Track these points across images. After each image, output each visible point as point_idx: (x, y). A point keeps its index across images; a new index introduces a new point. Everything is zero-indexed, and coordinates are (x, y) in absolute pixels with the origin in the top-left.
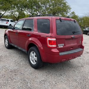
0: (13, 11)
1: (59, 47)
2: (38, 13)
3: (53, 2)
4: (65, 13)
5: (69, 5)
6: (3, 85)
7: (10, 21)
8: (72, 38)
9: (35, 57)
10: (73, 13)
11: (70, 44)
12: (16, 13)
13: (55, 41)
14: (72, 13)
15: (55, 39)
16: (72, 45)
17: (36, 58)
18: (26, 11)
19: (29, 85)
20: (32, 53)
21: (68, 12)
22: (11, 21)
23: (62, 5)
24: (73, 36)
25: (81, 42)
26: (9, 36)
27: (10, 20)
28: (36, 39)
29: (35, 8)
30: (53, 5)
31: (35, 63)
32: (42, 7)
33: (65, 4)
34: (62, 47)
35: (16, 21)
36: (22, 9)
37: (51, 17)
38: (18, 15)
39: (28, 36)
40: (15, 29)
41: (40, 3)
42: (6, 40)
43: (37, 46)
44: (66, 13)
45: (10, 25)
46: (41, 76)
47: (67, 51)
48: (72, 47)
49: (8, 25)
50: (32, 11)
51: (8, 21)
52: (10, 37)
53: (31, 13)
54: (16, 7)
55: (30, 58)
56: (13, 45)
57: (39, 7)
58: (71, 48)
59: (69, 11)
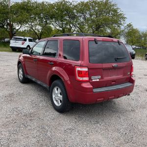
0: (33, 24)
1: (93, 80)
2: (71, 28)
3: (97, 8)
4: (116, 26)
5: (122, 13)
6: (13, 133)
7: (28, 40)
8: (114, 68)
9: (59, 95)
10: (129, 25)
11: (110, 76)
12: (37, 27)
13: (86, 71)
14: (127, 25)
15: (86, 69)
16: (114, 77)
17: (62, 96)
18: (53, 25)
19: (49, 134)
20: (56, 89)
21: (121, 24)
22: (30, 40)
23: (112, 14)
24: (114, 65)
25: (129, 73)
26: (24, 65)
27: (28, 38)
28: (62, 69)
29: (68, 19)
30: (97, 14)
31: (60, 104)
32: (78, 17)
33: (115, 11)
34: (98, 80)
35: (37, 41)
36: (46, 22)
37: (82, 37)
38: (40, 31)
39: (51, 65)
40: (34, 53)
41: (75, 11)
42: (20, 71)
43: (62, 78)
44: (119, 26)
45: (29, 46)
46: (67, 122)
47: (106, 86)
48: (115, 81)
49: (25, 46)
50: (63, 24)
51: (25, 40)
52: (26, 66)
53: (60, 27)
54: (37, 18)
55: (54, 96)
56: (29, 77)
57: (74, 17)
58: (113, 82)
59: (122, 22)
